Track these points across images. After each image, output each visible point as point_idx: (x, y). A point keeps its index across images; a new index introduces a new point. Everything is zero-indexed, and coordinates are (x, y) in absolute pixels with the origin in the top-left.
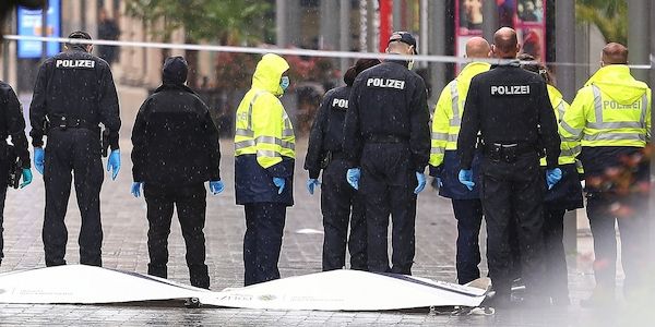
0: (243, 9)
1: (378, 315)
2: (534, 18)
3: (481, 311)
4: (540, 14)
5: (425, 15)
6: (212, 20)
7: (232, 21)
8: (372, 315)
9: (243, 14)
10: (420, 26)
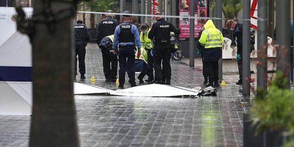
0: (109, 3)
1: (165, 98)
2: (204, 6)
3: (198, 97)
4: (205, 5)
5: (166, 5)
6: (100, 7)
7: (106, 7)
8: (163, 98)
9: (110, 5)
10: (164, 9)
